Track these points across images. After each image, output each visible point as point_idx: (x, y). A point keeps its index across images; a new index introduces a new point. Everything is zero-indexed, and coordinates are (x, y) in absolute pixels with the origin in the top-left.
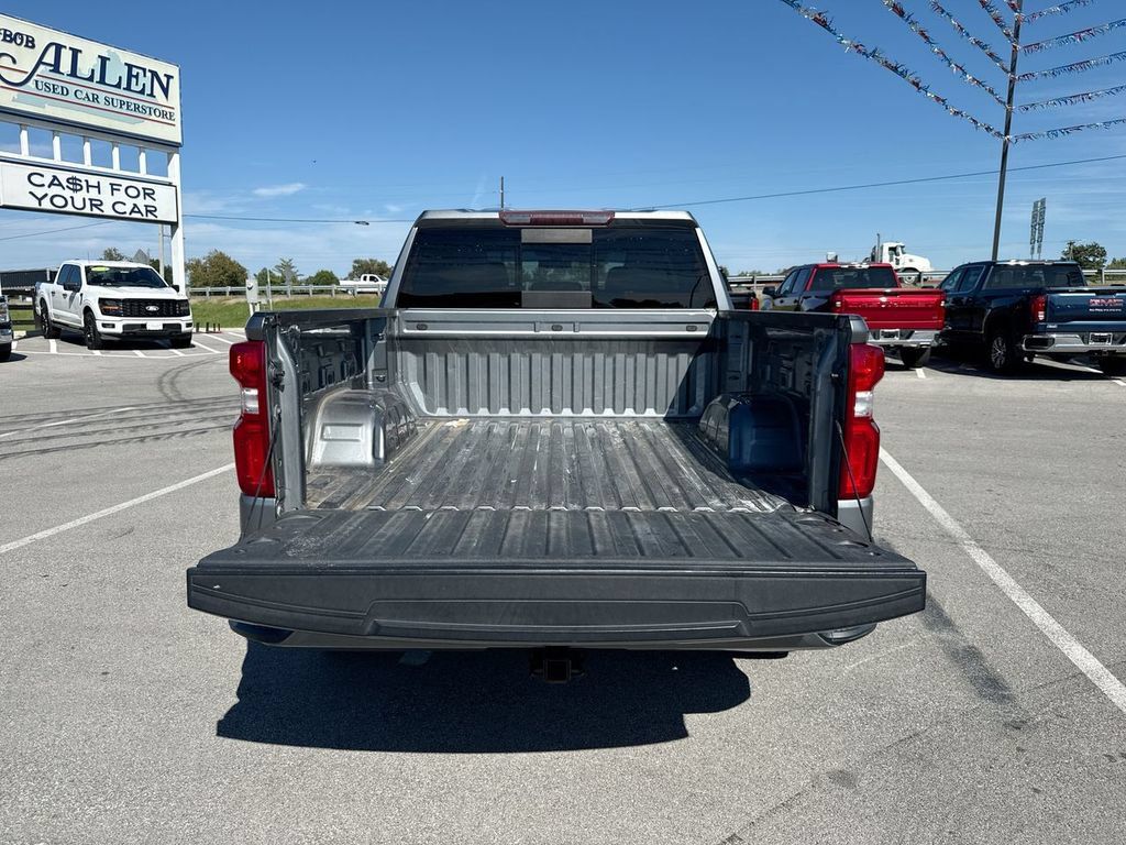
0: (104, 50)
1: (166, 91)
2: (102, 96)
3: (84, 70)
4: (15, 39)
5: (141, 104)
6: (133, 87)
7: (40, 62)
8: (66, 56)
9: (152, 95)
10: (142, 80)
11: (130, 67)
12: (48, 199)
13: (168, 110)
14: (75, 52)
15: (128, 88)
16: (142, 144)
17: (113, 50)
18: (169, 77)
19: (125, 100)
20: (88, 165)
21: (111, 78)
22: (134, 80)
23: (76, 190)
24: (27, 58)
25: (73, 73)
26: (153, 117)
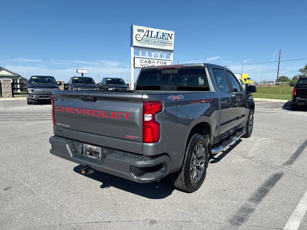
0: (158, 30)
1: (171, 38)
2: (157, 41)
3: (153, 36)
4: (140, 31)
5: (165, 42)
6: (164, 38)
7: (145, 35)
8: (150, 33)
9: (168, 39)
10: (166, 36)
11: (163, 33)
12: (144, 65)
13: (171, 43)
14: (152, 32)
15: (162, 39)
16: (165, 51)
17: (160, 30)
18: (172, 35)
19: (162, 41)
20: (153, 58)
21: (159, 37)
22: (164, 36)
23: (149, 63)
24: (142, 35)
25: (151, 37)
26: (167, 45)
